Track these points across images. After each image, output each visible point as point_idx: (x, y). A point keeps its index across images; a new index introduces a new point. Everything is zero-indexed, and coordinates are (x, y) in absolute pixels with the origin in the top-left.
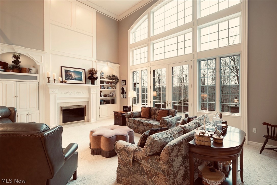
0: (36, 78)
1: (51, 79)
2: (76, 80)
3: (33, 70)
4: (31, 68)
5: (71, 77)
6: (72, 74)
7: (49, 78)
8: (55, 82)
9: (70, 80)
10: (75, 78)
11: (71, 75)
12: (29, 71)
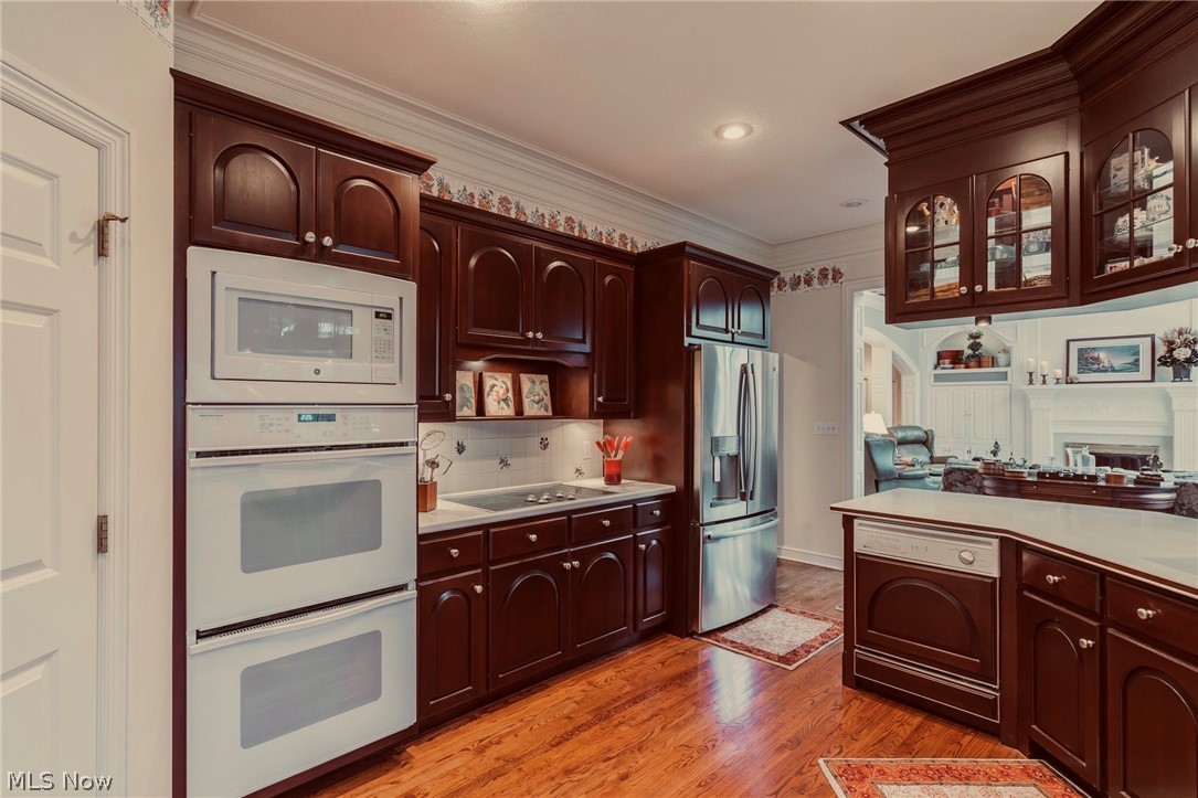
0: (1004, 376)
1: (1038, 379)
2: (1114, 371)
3: (1002, 358)
4: (999, 355)
5: (1096, 366)
6: (1102, 355)
7: (1031, 374)
8: (1044, 382)
9: (1095, 371)
10: (1111, 367)
11: (1097, 360)
12: (994, 362)
